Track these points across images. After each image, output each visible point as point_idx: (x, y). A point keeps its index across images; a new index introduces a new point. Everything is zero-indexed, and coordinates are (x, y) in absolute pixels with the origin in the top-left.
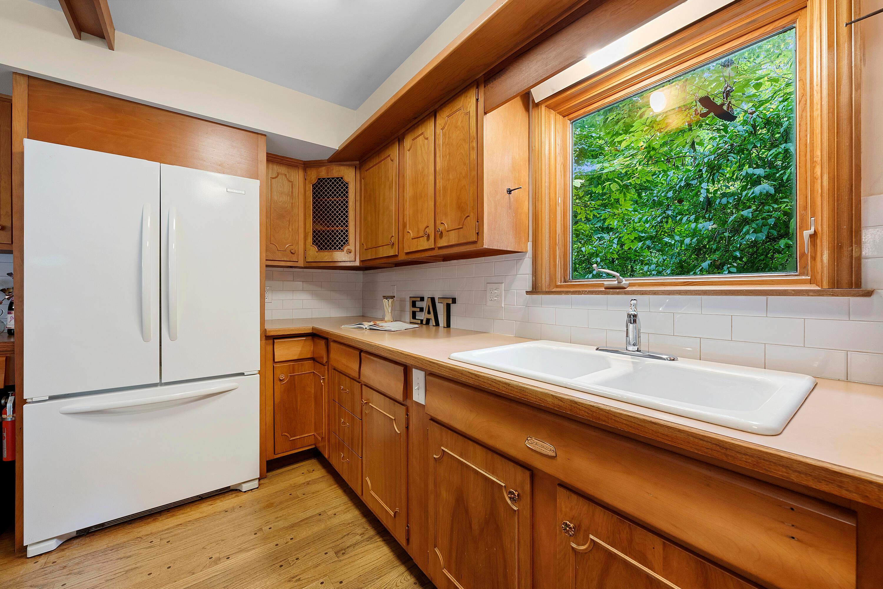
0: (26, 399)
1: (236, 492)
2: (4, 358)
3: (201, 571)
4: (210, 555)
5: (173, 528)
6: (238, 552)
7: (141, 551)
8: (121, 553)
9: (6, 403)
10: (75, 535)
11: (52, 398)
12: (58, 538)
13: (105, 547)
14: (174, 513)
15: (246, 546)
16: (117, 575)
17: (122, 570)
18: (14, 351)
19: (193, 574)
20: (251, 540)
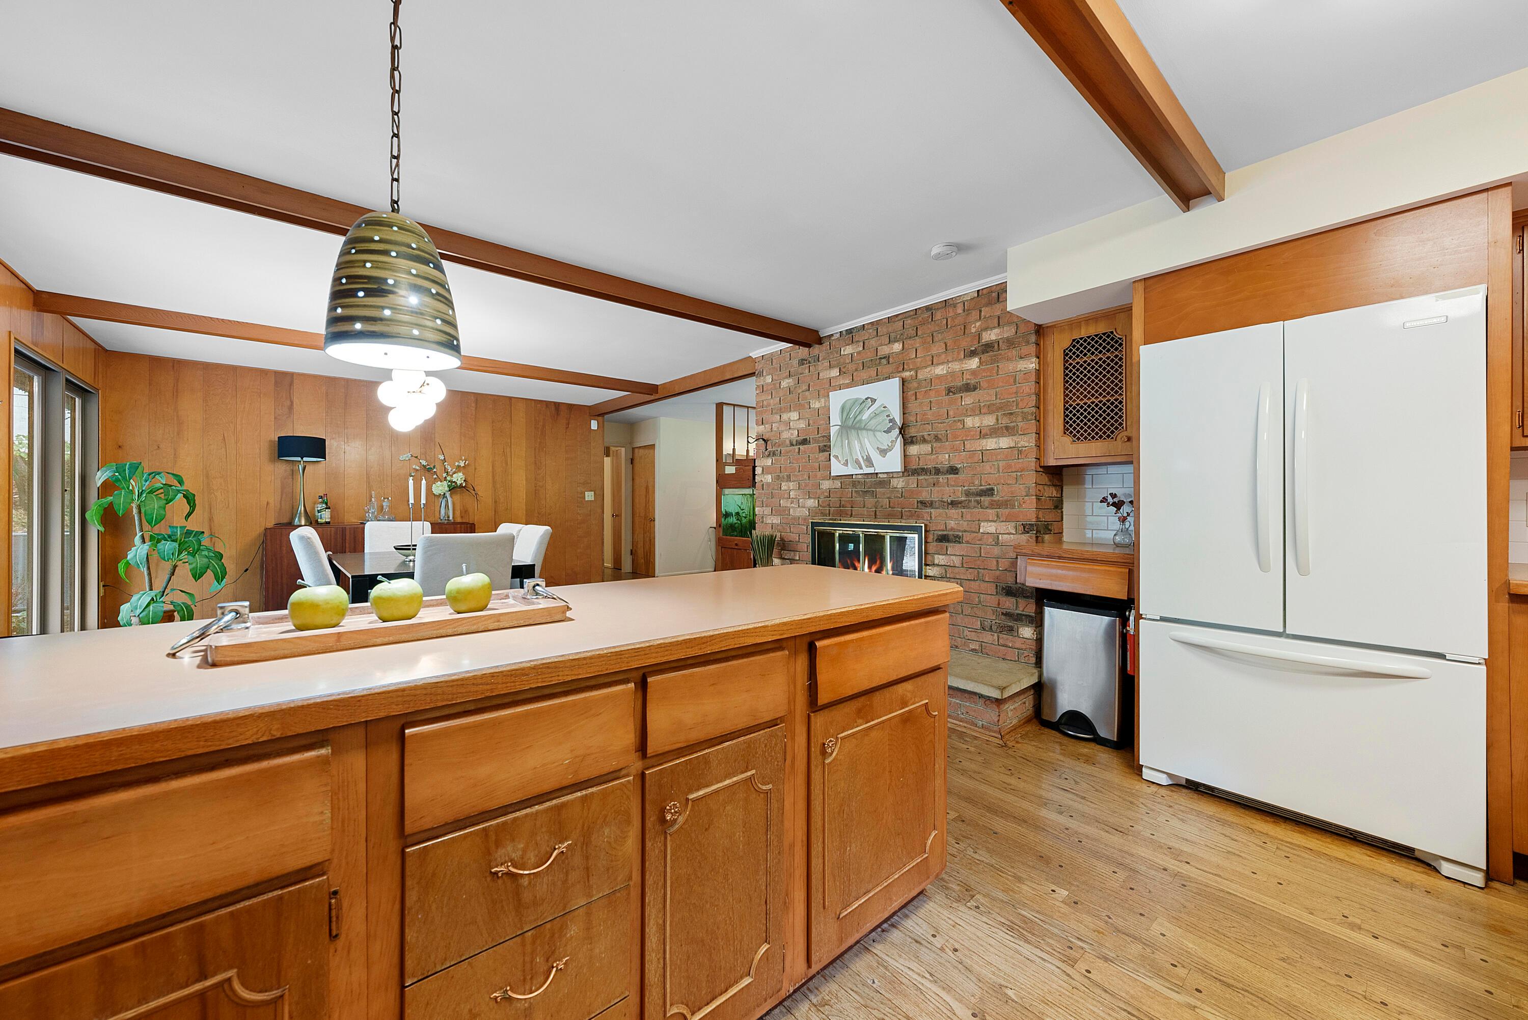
0: (1142, 615)
1: (1428, 868)
2: (1128, 570)
3: (1325, 919)
4: (1346, 913)
5: (1299, 846)
6: (1398, 943)
7: (1250, 844)
8: (1228, 831)
9: (1129, 615)
10: (1184, 783)
11: (1163, 619)
12: (1170, 775)
13: (1212, 814)
14: (1305, 831)
15: (1418, 947)
16: (1218, 848)
17: (1225, 847)
18: (1134, 563)
19: (1312, 914)
20: (1432, 947)
